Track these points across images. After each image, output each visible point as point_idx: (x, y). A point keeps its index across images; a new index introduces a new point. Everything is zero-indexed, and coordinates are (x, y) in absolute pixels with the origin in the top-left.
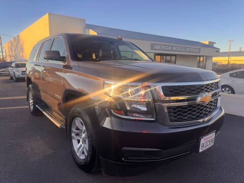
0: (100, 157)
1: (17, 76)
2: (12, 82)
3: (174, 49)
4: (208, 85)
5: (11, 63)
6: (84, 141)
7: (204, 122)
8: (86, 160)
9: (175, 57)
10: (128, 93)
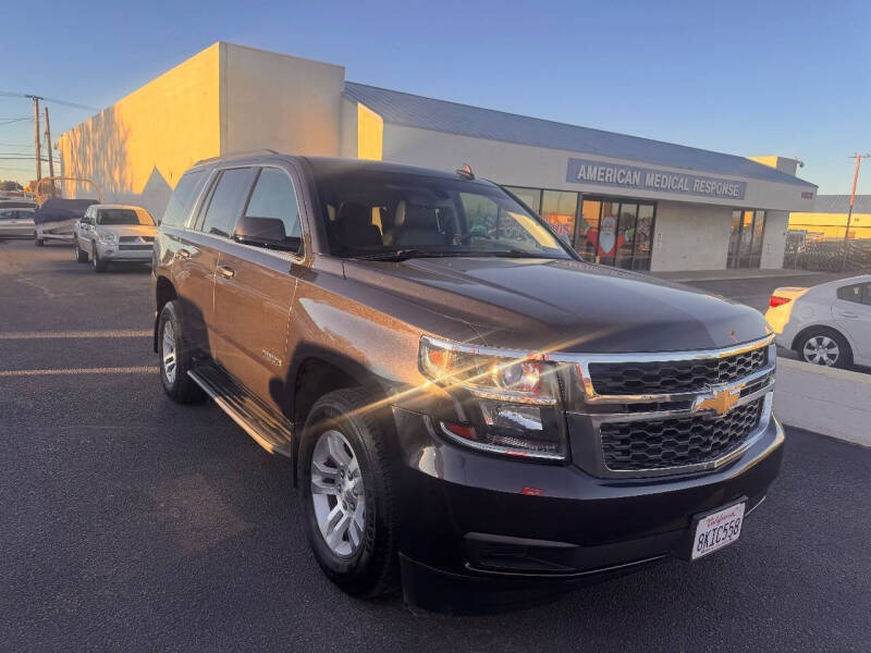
0: (400, 554)
1: (102, 254)
2: (88, 273)
3: (649, 181)
4: (732, 359)
5: (85, 204)
6: (350, 503)
7: (711, 471)
8: (355, 559)
9: (652, 208)
10: (490, 377)
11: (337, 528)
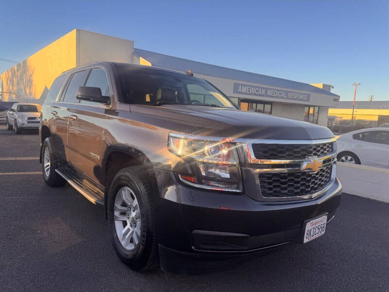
0: (159, 244)
1: (19, 125)
3: (269, 93)
5: (11, 104)
6: (134, 224)
7: (311, 199)
8: (136, 251)
9: (270, 106)
10: (204, 151)
11: (127, 236)
